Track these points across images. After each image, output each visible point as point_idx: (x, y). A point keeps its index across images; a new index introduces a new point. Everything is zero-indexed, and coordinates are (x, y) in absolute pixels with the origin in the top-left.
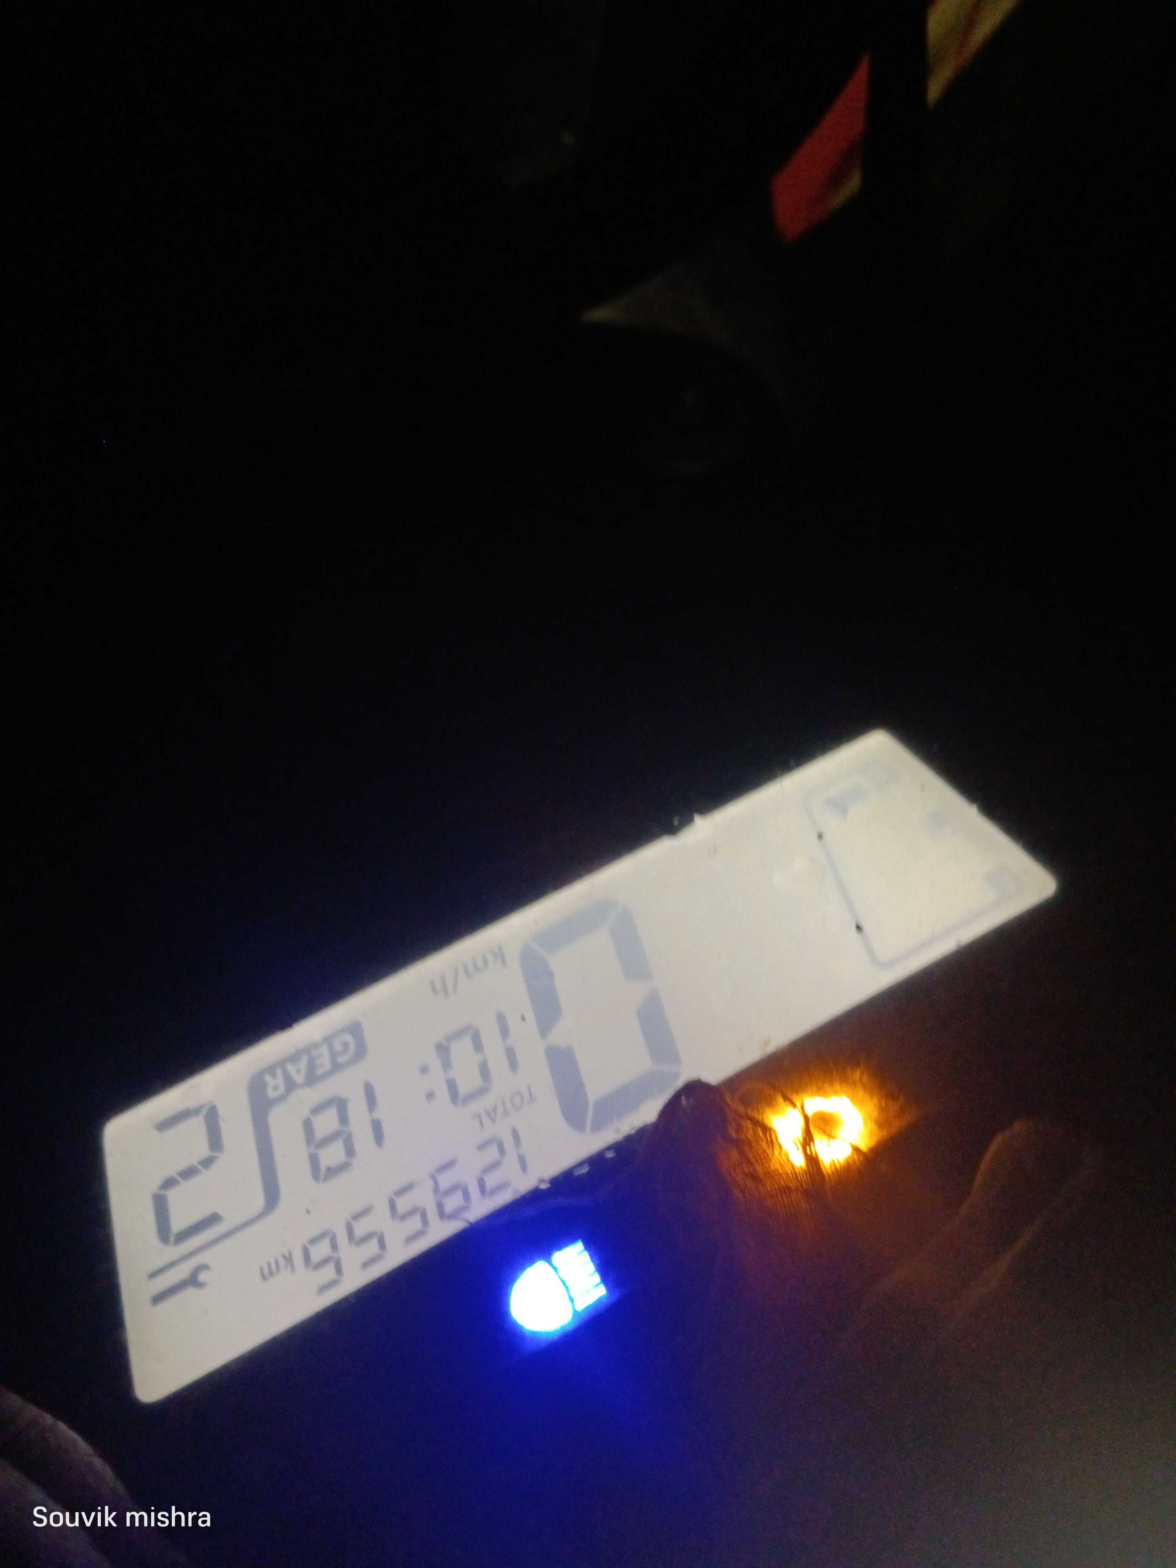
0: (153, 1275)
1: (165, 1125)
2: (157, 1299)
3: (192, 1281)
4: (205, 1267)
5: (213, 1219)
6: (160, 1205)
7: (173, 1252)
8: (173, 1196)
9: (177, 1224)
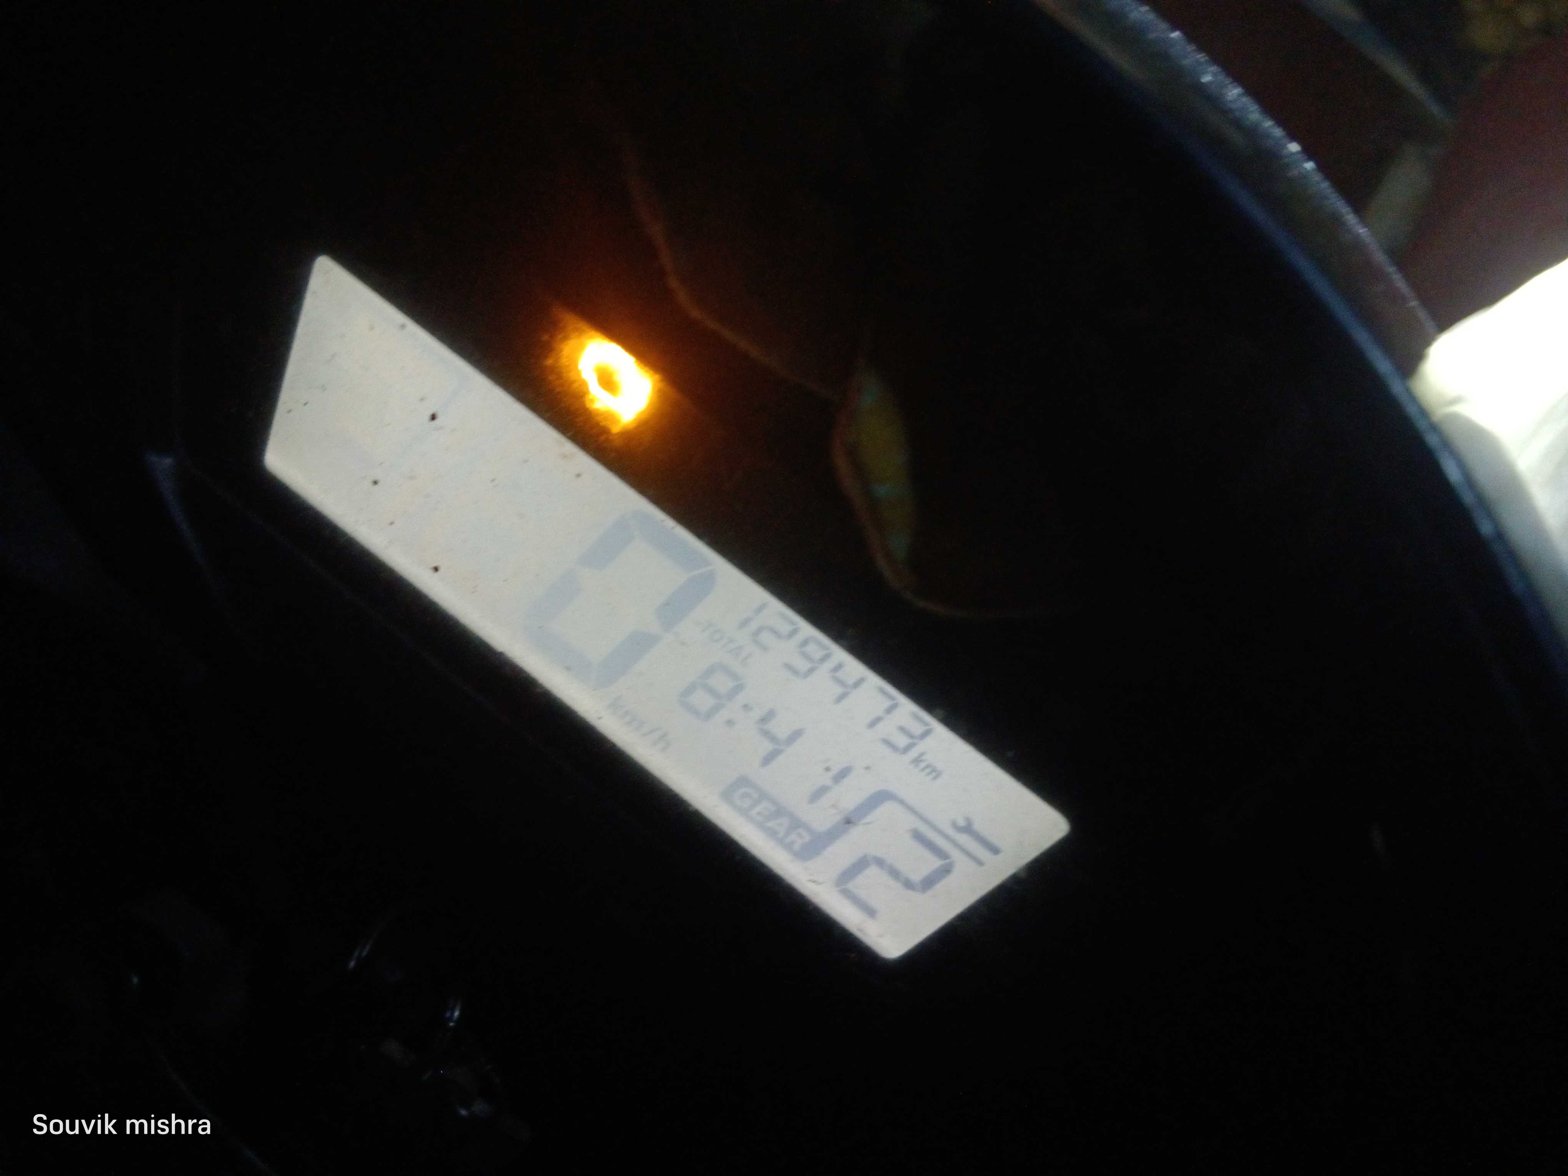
0: (980, 863)
1: (871, 912)
2: (995, 850)
3: (968, 829)
4: (955, 826)
5: (918, 836)
6: (929, 883)
7: (956, 855)
8: (917, 877)
9: (935, 863)
